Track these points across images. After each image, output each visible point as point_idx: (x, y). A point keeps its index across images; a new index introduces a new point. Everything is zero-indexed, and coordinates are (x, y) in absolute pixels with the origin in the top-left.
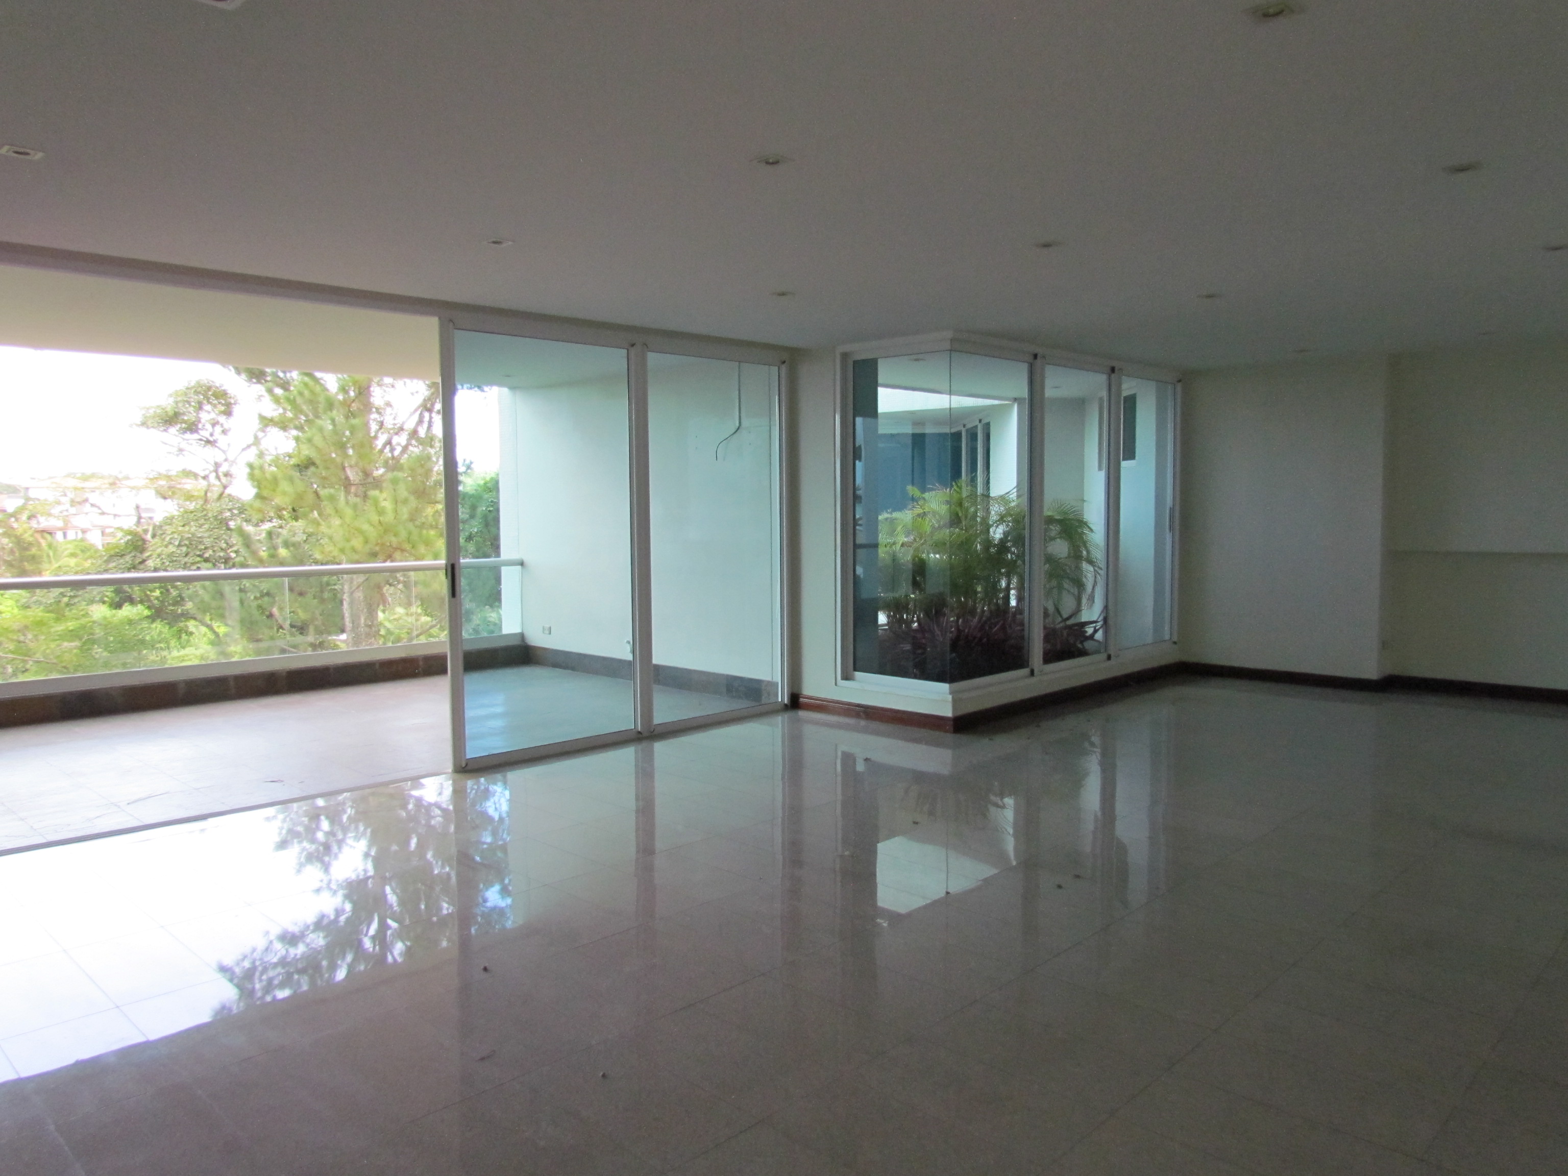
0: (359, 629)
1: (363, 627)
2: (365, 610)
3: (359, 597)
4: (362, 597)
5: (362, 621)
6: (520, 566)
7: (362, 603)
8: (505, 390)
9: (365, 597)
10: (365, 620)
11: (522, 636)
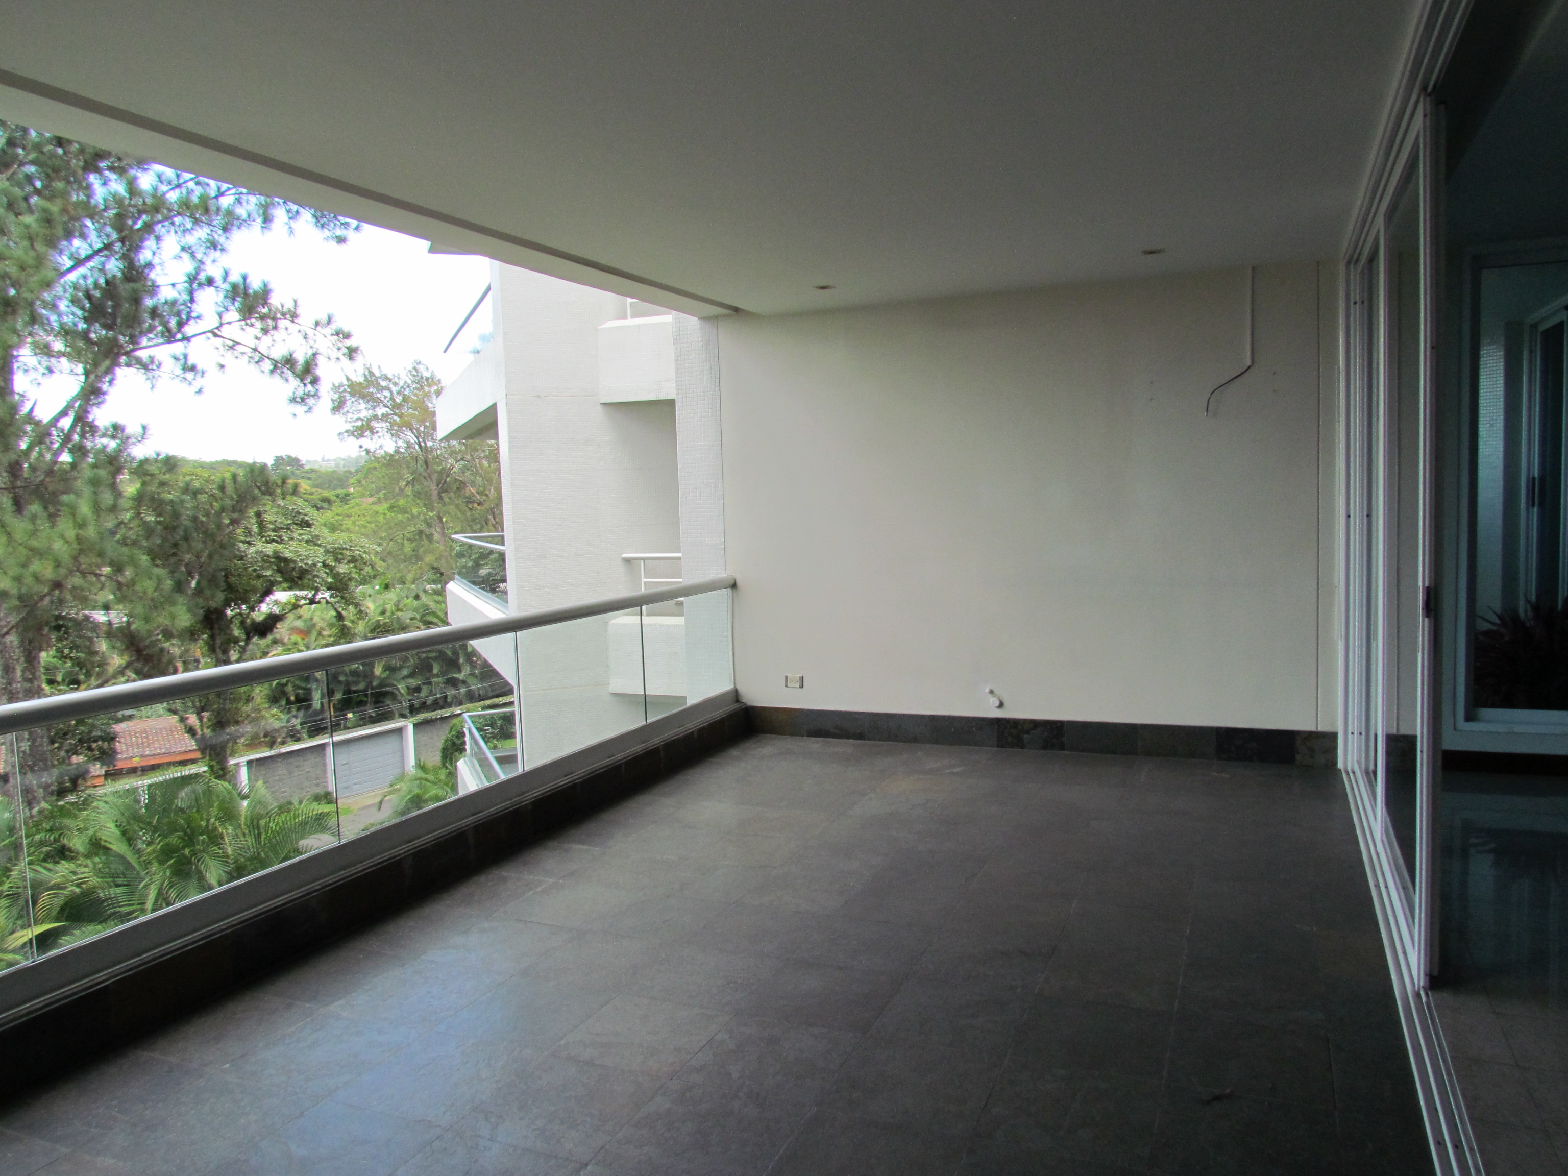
0: (14, 686)
1: (19, 682)
2: (22, 659)
3: (11, 642)
4: (16, 642)
5: (19, 673)
6: (729, 589)
7: (17, 650)
8: (692, 323)
9: (22, 642)
10: (23, 671)
11: (735, 695)
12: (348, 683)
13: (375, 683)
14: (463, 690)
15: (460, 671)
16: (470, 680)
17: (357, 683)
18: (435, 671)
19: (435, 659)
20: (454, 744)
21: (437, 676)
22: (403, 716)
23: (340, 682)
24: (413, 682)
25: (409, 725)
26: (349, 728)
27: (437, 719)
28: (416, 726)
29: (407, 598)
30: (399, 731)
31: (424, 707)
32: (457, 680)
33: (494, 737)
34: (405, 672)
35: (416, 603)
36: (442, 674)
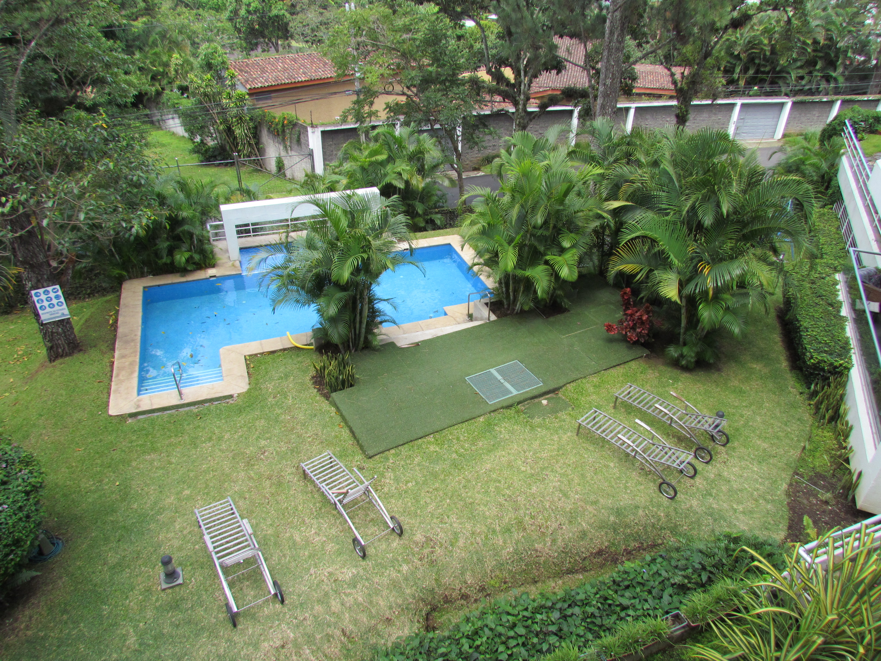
12: (759, 65)
13: (778, 69)
14: (832, 85)
15: (835, 70)
16: (841, 79)
17: (765, 66)
18: (818, 67)
19: (820, 58)
20: (834, 129)
21: (818, 71)
22: (786, 95)
23: (755, 63)
24: (801, 72)
25: (789, 103)
26: (750, 96)
27: (809, 102)
28: (794, 103)
29: (817, 9)
30: (782, 105)
31: (801, 92)
32: (831, 76)
33: (863, 131)
34: (799, 64)
35: (822, 14)
36: (822, 70)
